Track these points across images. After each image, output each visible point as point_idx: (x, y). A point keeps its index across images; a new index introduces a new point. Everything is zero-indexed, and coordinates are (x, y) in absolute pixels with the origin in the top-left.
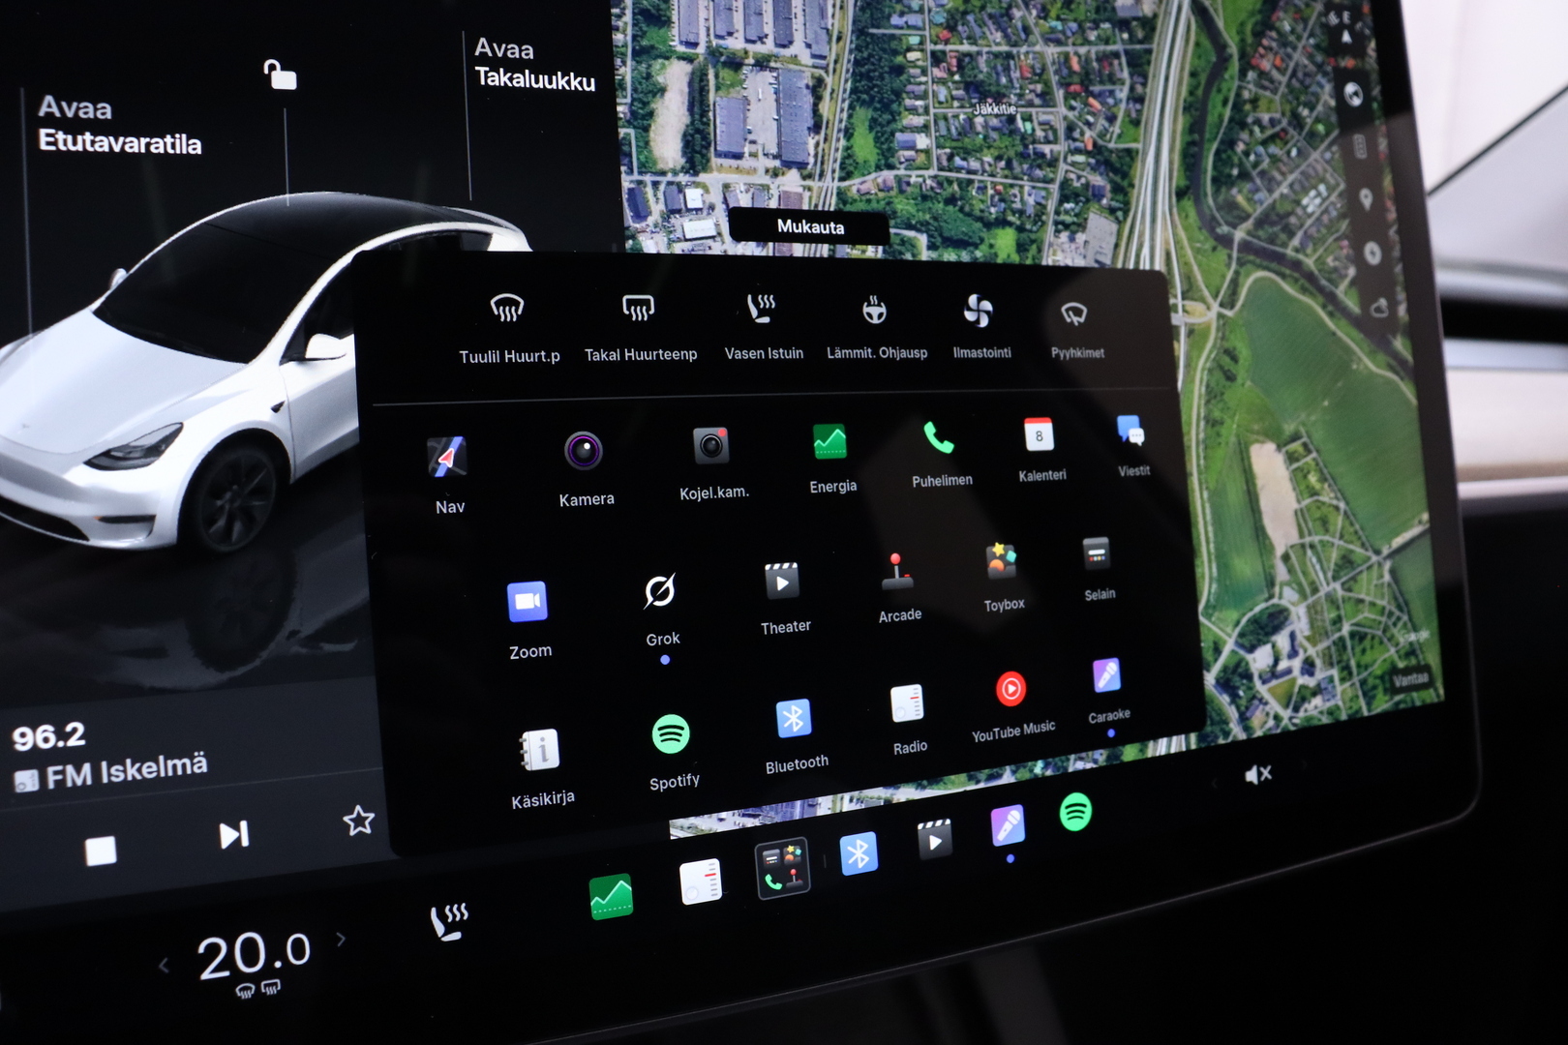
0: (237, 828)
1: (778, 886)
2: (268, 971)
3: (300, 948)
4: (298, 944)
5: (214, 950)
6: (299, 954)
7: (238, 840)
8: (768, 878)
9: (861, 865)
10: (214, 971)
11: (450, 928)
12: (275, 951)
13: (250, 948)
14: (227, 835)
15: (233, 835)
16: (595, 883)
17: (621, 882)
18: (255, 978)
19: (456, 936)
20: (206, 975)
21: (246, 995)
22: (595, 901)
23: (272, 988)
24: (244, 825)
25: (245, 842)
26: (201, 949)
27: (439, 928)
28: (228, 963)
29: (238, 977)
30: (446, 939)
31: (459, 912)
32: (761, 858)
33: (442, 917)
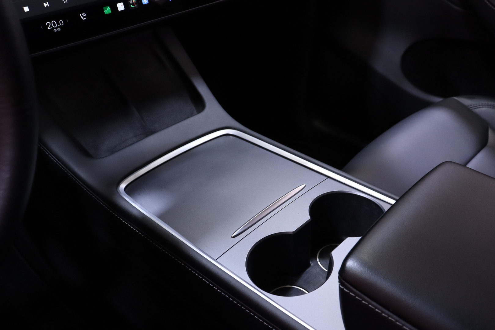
0: (46, 3)
1: (133, 7)
2: (58, 27)
3: (62, 23)
4: (61, 22)
5: (48, 24)
6: (62, 24)
7: (47, 5)
8: (131, 5)
9: (146, 2)
10: (49, 28)
11: (84, 17)
12: (58, 24)
13: (54, 23)
14: (45, 5)
15: (46, 5)
16: (104, 8)
17: (108, 8)
18: (56, 28)
19: (85, 19)
20: (48, 28)
21: (55, 31)
22: (105, 11)
23: (59, 30)
24: (47, 3)
25: (48, 6)
26: (47, 24)
27: (82, 18)
28: (51, 26)
29: (53, 28)
30: (84, 19)
31: (84, 14)
32: (129, 2)
33: (82, 16)
